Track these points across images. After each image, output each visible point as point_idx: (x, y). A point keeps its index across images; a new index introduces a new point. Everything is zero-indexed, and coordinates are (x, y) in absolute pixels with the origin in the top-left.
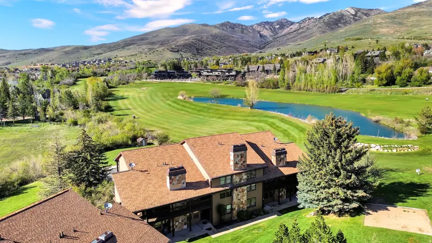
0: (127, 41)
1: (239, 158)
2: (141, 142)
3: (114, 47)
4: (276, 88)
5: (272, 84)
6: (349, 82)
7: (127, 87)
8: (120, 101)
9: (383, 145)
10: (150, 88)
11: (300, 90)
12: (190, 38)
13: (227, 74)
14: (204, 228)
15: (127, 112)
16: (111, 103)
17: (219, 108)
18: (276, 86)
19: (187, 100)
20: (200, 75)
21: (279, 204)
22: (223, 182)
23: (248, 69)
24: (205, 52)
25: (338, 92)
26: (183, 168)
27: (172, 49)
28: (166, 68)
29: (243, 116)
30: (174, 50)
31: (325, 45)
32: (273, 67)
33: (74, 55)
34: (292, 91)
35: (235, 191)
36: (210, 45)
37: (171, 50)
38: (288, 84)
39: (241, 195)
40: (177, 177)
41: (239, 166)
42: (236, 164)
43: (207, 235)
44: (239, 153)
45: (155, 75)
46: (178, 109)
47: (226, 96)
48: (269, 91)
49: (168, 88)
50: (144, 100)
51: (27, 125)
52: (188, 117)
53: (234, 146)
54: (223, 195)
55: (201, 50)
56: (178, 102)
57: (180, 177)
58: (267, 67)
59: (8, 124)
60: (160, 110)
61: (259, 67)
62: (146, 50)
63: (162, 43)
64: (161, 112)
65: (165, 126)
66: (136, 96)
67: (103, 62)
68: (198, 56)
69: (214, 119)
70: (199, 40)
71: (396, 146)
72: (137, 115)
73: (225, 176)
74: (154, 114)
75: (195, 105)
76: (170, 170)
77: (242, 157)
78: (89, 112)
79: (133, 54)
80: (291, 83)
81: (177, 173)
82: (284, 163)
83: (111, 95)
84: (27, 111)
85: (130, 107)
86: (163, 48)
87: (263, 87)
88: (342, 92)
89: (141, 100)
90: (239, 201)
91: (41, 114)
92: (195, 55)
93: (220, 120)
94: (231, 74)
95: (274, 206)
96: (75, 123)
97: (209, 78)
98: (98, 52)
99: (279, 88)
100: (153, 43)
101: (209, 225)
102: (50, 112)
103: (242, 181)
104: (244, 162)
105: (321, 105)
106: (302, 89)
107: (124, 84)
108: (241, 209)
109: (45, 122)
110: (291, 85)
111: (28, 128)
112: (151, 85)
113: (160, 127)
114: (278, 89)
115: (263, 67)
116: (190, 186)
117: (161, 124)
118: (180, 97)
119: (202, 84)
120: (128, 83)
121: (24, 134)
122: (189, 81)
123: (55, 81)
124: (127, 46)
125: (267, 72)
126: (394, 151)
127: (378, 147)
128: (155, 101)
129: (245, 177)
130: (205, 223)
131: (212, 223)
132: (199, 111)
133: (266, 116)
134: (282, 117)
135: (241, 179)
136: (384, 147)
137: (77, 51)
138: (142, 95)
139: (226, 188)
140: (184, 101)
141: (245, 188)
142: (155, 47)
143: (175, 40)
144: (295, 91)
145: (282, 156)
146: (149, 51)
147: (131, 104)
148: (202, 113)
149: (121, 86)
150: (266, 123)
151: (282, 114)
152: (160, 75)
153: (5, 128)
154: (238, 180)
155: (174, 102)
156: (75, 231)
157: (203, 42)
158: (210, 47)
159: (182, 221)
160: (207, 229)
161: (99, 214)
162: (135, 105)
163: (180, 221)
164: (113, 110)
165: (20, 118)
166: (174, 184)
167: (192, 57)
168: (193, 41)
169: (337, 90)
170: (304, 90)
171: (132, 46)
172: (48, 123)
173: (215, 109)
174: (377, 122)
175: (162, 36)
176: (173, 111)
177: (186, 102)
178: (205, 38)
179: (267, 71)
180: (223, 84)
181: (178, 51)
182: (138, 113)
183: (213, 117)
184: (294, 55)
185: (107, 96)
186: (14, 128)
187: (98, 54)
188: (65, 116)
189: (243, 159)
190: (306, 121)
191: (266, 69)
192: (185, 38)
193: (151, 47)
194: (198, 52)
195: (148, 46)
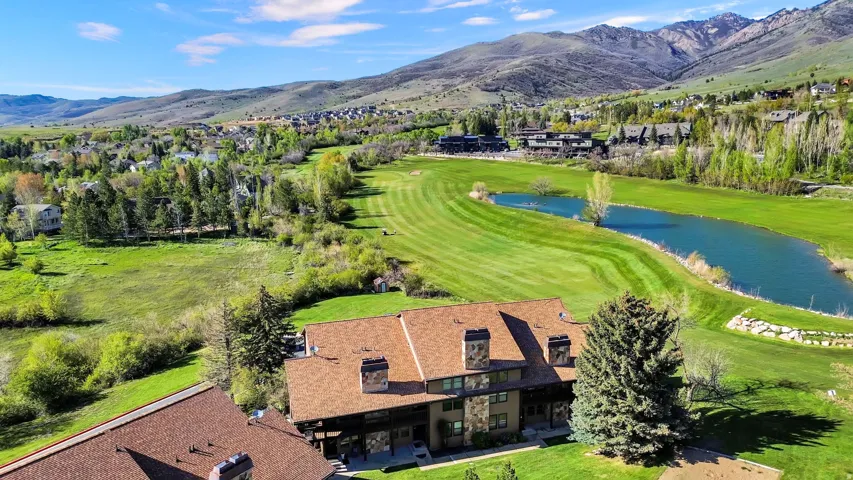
1: (476, 350)
2: (380, 286)
3: (380, 84)
4: (668, 178)
5: (659, 170)
6: (828, 171)
7: (390, 169)
8: (369, 199)
9: (805, 331)
10: (428, 173)
11: (717, 184)
12: (522, 62)
13: (575, 145)
14: (415, 454)
15: (377, 221)
16: (355, 203)
17: (537, 221)
18: (668, 173)
19: (483, 200)
20: (525, 144)
21: (552, 427)
22: (447, 386)
23: (622, 132)
24: (552, 90)
25: (796, 194)
26: (384, 360)
27: (486, 85)
28: (465, 128)
29: (576, 241)
30: (490, 88)
31: (812, 75)
32: (675, 129)
33: (314, 100)
34: (699, 185)
35: (468, 401)
36: (563, 74)
37: (484, 87)
38: (693, 170)
39: (478, 408)
40: (375, 374)
41: (475, 362)
42: (470, 359)
43: (415, 465)
44: (476, 343)
45: (441, 145)
46: (464, 218)
47: (562, 192)
48: (654, 185)
49: (458, 171)
50: (411, 198)
51: (219, 241)
52: (478, 236)
53: (468, 332)
54: (447, 405)
55: (544, 85)
56: (468, 203)
57: (378, 374)
58: (662, 130)
59: (191, 238)
60: (433, 218)
61: (645, 128)
62: (439, 88)
63: (470, 75)
64: (433, 223)
65: (430, 254)
66: (400, 188)
67: (360, 112)
68: (536, 99)
69: (523, 243)
70: (540, 66)
71: (832, 334)
72: (391, 228)
73: (452, 378)
74: (421, 229)
75: (495, 213)
76: (364, 363)
77: (480, 349)
78: (313, 221)
79: (414, 96)
80: (697, 169)
81: (374, 367)
82: (566, 359)
83: (358, 185)
84: (219, 218)
85: (384, 211)
86: (469, 84)
87: (643, 176)
88: (806, 192)
89: (405, 197)
90: (475, 418)
91: (240, 222)
92: (530, 96)
93: (532, 246)
94: (582, 145)
95: (542, 429)
96: (288, 242)
97: (539, 152)
98: (355, 93)
99: (674, 177)
100: (452, 75)
101: (423, 450)
102: (254, 220)
103: (481, 387)
104: (485, 357)
105: (746, 223)
106: (722, 184)
107: (385, 163)
108: (479, 430)
109: (245, 236)
110: (697, 174)
111: (219, 246)
112: (429, 165)
113: (423, 256)
114: (673, 181)
115: (654, 130)
116: (395, 388)
117: (427, 248)
118: (474, 195)
119: (523, 166)
120: (392, 159)
121: (211, 258)
122: (501, 159)
123: (274, 154)
124: (405, 81)
125: (661, 140)
126: (825, 344)
127: (795, 334)
128: (428, 200)
129: (486, 380)
130: (417, 446)
131: (428, 446)
132: (500, 224)
133: (617, 246)
134: (647, 250)
135: (478, 384)
136: (808, 334)
137: (320, 93)
138: (409, 188)
139: (452, 396)
140: (478, 203)
141: (487, 397)
142: (456, 83)
143: (493, 67)
144: (706, 187)
145: (562, 349)
146: (443, 91)
147: (387, 206)
148: (503, 229)
149: (379, 166)
150: (612, 260)
151: (650, 243)
152: (452, 145)
153: (186, 245)
154: (474, 385)
155: (461, 204)
156: (210, 445)
157: (547, 69)
158: (561, 79)
159: (382, 439)
160: (418, 456)
161: (246, 424)
162: (393, 207)
163: (378, 439)
164: (354, 218)
165: (208, 228)
166: (368, 384)
167: (523, 101)
168: (529, 68)
169: (796, 190)
170: (725, 185)
171: (413, 82)
172: (249, 239)
173: (528, 223)
174: (840, 271)
175: (471, 61)
176: (453, 221)
177: (480, 205)
178: (552, 62)
179: (661, 137)
180: (564, 165)
181: (496, 90)
182: (394, 225)
183: (521, 239)
184: (736, 99)
185: (351, 188)
186: (198, 246)
187: (354, 97)
188: (275, 228)
189: (483, 352)
190: (686, 263)
191: (659, 133)
192: (514, 63)
193: (448, 82)
194: (536, 91)
195: (443, 80)
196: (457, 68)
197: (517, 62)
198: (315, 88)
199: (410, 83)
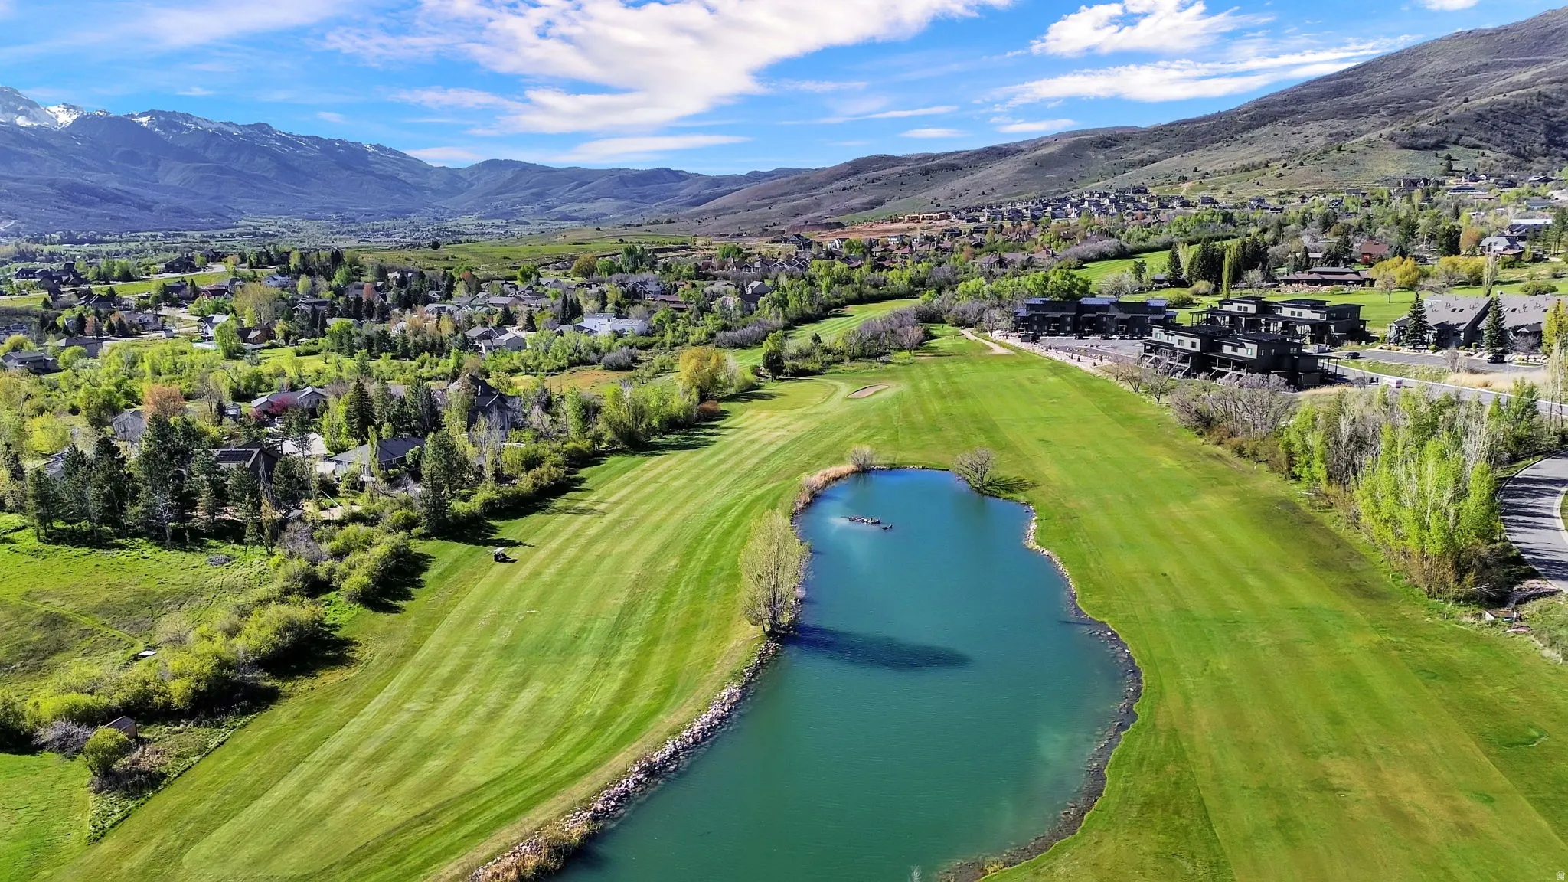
0: (1274, 104)
3: (1205, 133)
8: (655, 460)
12: (1540, 76)
16: (612, 469)
23: (1415, 313)
25: (1457, 603)
27: (1414, 135)
30: (1421, 141)
33: (1061, 171)
34: (1330, 514)
37: (1407, 139)
45: (1022, 318)
46: (698, 540)
62: (1320, 141)
63: (1400, 108)
67: (1107, 202)
79: (1257, 160)
85: (614, 498)
88: (1499, 601)
92: (1526, 156)
98: (1145, 156)
100: (1358, 112)
111: (197, 563)
124: (1259, 126)
125: (1517, 339)
128: (745, 475)
137: (1078, 157)
142: (1363, 128)
143: (1465, 88)
144: (1337, 524)
149: (846, 365)
168: (1550, 89)
171: (1265, 129)
175: (1424, 76)
181: (1438, 146)
183: (652, 630)
187: (1143, 163)
192: (1514, 79)
193: (1344, 126)
194: (1551, 142)
195: (1337, 123)
196: (1384, 92)
197: (1525, 76)
198: (1071, 148)
199: (1256, 132)
